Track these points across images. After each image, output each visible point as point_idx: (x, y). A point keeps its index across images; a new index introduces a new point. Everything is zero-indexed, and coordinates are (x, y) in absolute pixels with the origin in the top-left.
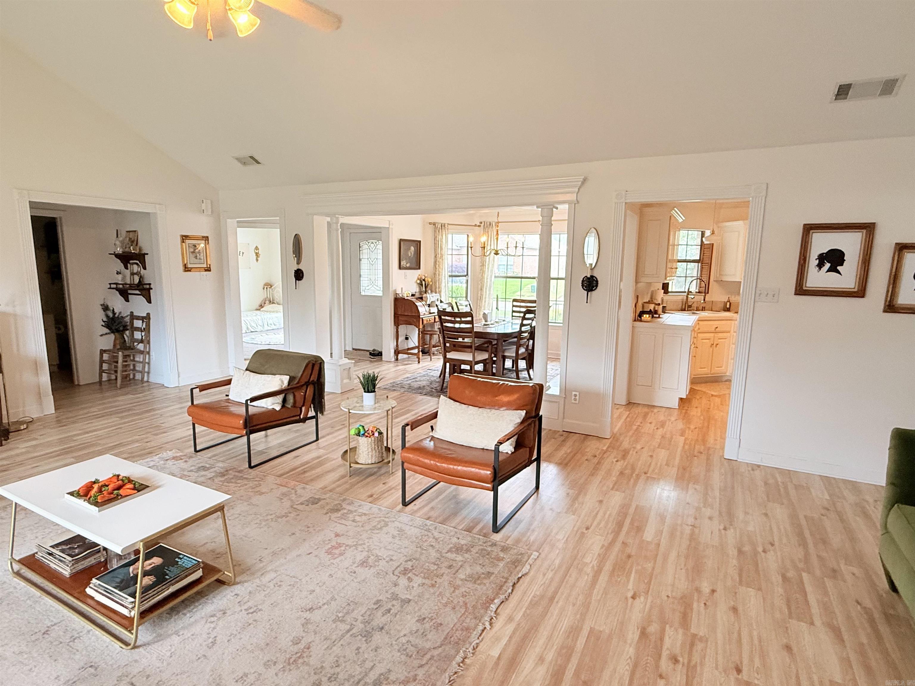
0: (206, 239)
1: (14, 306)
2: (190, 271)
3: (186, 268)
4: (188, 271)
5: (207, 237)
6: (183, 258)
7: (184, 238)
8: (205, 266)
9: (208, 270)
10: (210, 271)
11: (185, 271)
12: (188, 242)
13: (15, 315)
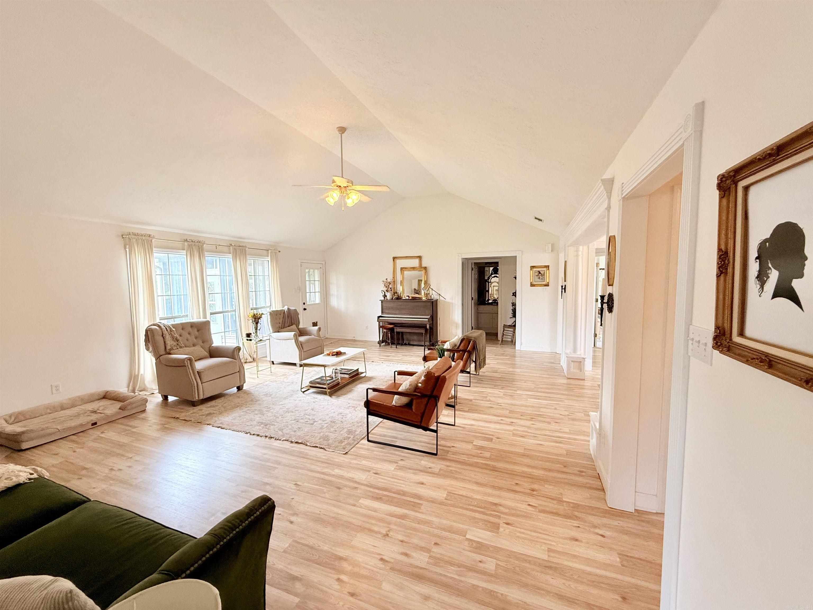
0: (548, 267)
1: (452, 300)
2: (534, 286)
3: (531, 284)
4: (532, 286)
5: (548, 266)
6: (531, 279)
7: (532, 267)
8: (545, 283)
9: (547, 285)
10: (548, 286)
11: (531, 286)
12: (534, 269)
13: (452, 304)
